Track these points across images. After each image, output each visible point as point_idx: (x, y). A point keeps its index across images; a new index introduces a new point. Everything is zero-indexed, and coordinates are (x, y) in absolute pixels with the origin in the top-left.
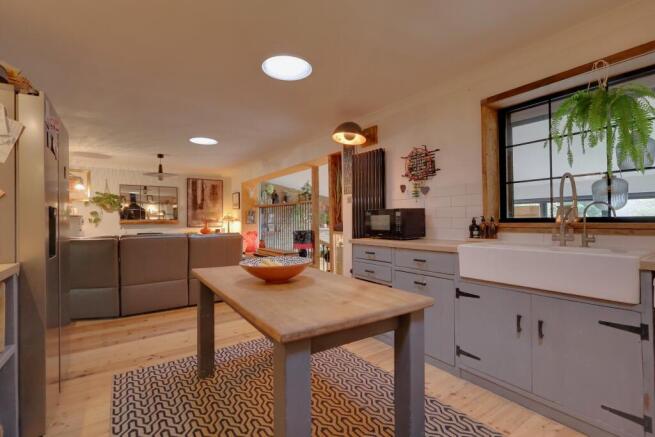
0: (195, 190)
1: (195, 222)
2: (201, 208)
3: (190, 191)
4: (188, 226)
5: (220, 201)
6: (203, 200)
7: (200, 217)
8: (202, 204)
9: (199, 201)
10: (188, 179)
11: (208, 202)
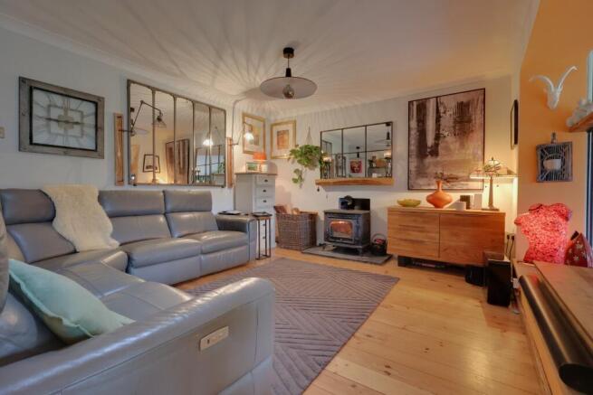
0: (422, 121)
1: (422, 181)
2: (435, 152)
3: (414, 124)
4: (410, 188)
5: (477, 135)
6: (438, 137)
7: (432, 170)
8: (437, 145)
9: (430, 141)
10: (410, 103)
11: (450, 140)
